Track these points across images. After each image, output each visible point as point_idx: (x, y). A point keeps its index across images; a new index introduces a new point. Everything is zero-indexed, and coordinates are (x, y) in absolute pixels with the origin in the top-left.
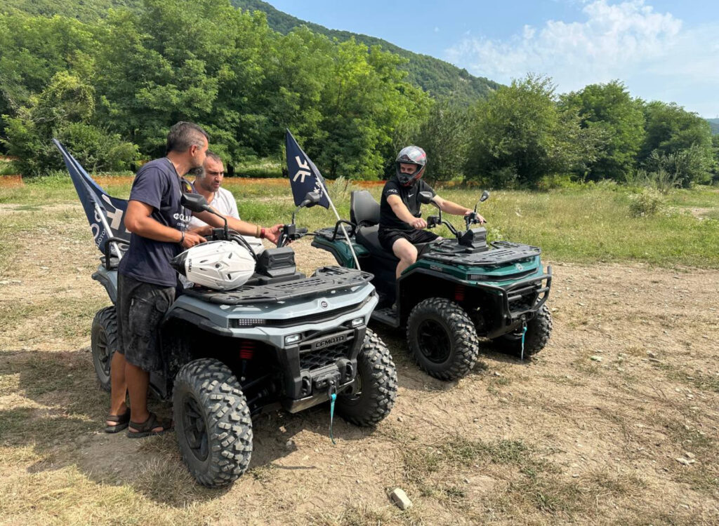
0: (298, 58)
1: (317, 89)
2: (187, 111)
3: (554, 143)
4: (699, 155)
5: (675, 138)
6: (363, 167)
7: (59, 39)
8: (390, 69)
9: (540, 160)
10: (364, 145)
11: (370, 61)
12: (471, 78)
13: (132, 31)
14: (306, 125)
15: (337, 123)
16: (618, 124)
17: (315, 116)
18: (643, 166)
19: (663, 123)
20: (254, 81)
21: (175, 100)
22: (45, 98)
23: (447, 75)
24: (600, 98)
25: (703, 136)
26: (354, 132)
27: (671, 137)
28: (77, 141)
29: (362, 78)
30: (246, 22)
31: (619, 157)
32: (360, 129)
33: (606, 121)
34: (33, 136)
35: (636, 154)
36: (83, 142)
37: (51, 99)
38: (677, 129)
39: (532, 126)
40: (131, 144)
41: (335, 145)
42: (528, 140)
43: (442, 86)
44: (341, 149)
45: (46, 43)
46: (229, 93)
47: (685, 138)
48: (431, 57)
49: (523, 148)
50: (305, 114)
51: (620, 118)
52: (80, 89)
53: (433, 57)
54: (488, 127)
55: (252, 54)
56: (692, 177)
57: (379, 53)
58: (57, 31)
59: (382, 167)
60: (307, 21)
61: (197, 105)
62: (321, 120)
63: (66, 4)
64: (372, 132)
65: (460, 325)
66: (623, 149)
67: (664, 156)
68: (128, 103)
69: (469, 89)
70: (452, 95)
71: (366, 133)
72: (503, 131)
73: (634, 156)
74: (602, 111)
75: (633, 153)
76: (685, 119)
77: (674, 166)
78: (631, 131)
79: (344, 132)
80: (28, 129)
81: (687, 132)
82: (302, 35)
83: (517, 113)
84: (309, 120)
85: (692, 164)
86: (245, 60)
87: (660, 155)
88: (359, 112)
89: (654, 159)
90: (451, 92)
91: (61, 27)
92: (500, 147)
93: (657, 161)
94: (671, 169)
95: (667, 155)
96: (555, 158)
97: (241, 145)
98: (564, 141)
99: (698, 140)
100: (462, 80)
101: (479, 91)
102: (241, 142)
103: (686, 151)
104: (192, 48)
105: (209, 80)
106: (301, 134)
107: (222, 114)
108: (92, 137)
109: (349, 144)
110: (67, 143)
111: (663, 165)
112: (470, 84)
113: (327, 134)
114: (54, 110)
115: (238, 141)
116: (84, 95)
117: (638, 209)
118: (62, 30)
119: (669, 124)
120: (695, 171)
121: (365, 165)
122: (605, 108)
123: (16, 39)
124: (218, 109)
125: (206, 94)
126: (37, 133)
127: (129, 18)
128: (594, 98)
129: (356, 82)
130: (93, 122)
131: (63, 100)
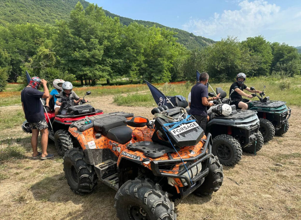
0: (134, 35)
1: (143, 47)
2: (92, 60)
3: (241, 63)
4: (296, 63)
5: (286, 57)
6: (163, 77)
7: (30, 33)
8: (171, 37)
9: (235, 70)
10: (163, 68)
11: (162, 34)
12: (195, 36)
13: (67, 29)
14: (139, 62)
15: (151, 60)
16: (263, 53)
17: (142, 58)
18: (274, 69)
19: (281, 51)
20: (117, 46)
21: (88, 56)
22: (36, 58)
23: (185, 36)
24: (254, 43)
25: (297, 55)
26: (159, 64)
27: (284, 57)
28: (51, 75)
29: (160, 42)
30: (112, 22)
31: (264, 66)
32: (161, 62)
33: (258, 52)
34: (33, 74)
35: (270, 65)
36: (53, 75)
37: (39, 59)
38: (286, 53)
39: (232, 57)
40: (72, 74)
41: (151, 69)
42: (231, 62)
43: (183, 41)
44: (154, 71)
45: (26, 35)
46: (107, 51)
47: (289, 57)
48: (177, 29)
49: (229, 66)
50: (138, 58)
51: (263, 50)
52: (50, 54)
53: (178, 29)
54: (213, 58)
55: (116, 35)
56: (294, 72)
57: (165, 30)
58: (29, 30)
59: (170, 77)
60: (124, 17)
61: (96, 57)
62: (144, 60)
63: (22, 16)
64: (166, 63)
65: (270, 125)
66: (265, 63)
67: (282, 65)
68: (68, 58)
69: (194, 41)
70: (187, 44)
71: (163, 64)
72: (220, 59)
73: (269, 66)
74: (256, 48)
75: (269, 64)
76: (289, 49)
77: (286, 68)
78: (268, 56)
79: (154, 64)
80: (31, 71)
81: (290, 54)
82: (134, 25)
83: (225, 52)
84: (140, 60)
85: (293, 67)
86: (113, 38)
87: (280, 65)
88: (160, 55)
89: (278, 66)
90: (187, 43)
91: (31, 28)
92: (220, 66)
93: (279, 67)
94: (285, 70)
95: (283, 64)
96: (242, 69)
97: (113, 72)
98: (244, 62)
99: (295, 57)
100: (191, 37)
101: (199, 42)
102: (113, 71)
103: (290, 62)
104: (92, 34)
105: (100, 47)
106: (137, 66)
107: (105, 60)
108: (56, 73)
109: (157, 68)
110: (47, 76)
111: (281, 68)
112: (194, 39)
113: (147, 65)
114: (40, 63)
115: (112, 71)
116: (51, 56)
117: (282, 87)
118: (31, 29)
119: (283, 52)
120: (295, 70)
121: (164, 77)
122: (257, 47)
123: (13, 34)
124: (104, 58)
125: (99, 52)
126: (34, 73)
127: (66, 23)
128: (252, 43)
129: (157, 43)
130: (56, 67)
131: (44, 59)
